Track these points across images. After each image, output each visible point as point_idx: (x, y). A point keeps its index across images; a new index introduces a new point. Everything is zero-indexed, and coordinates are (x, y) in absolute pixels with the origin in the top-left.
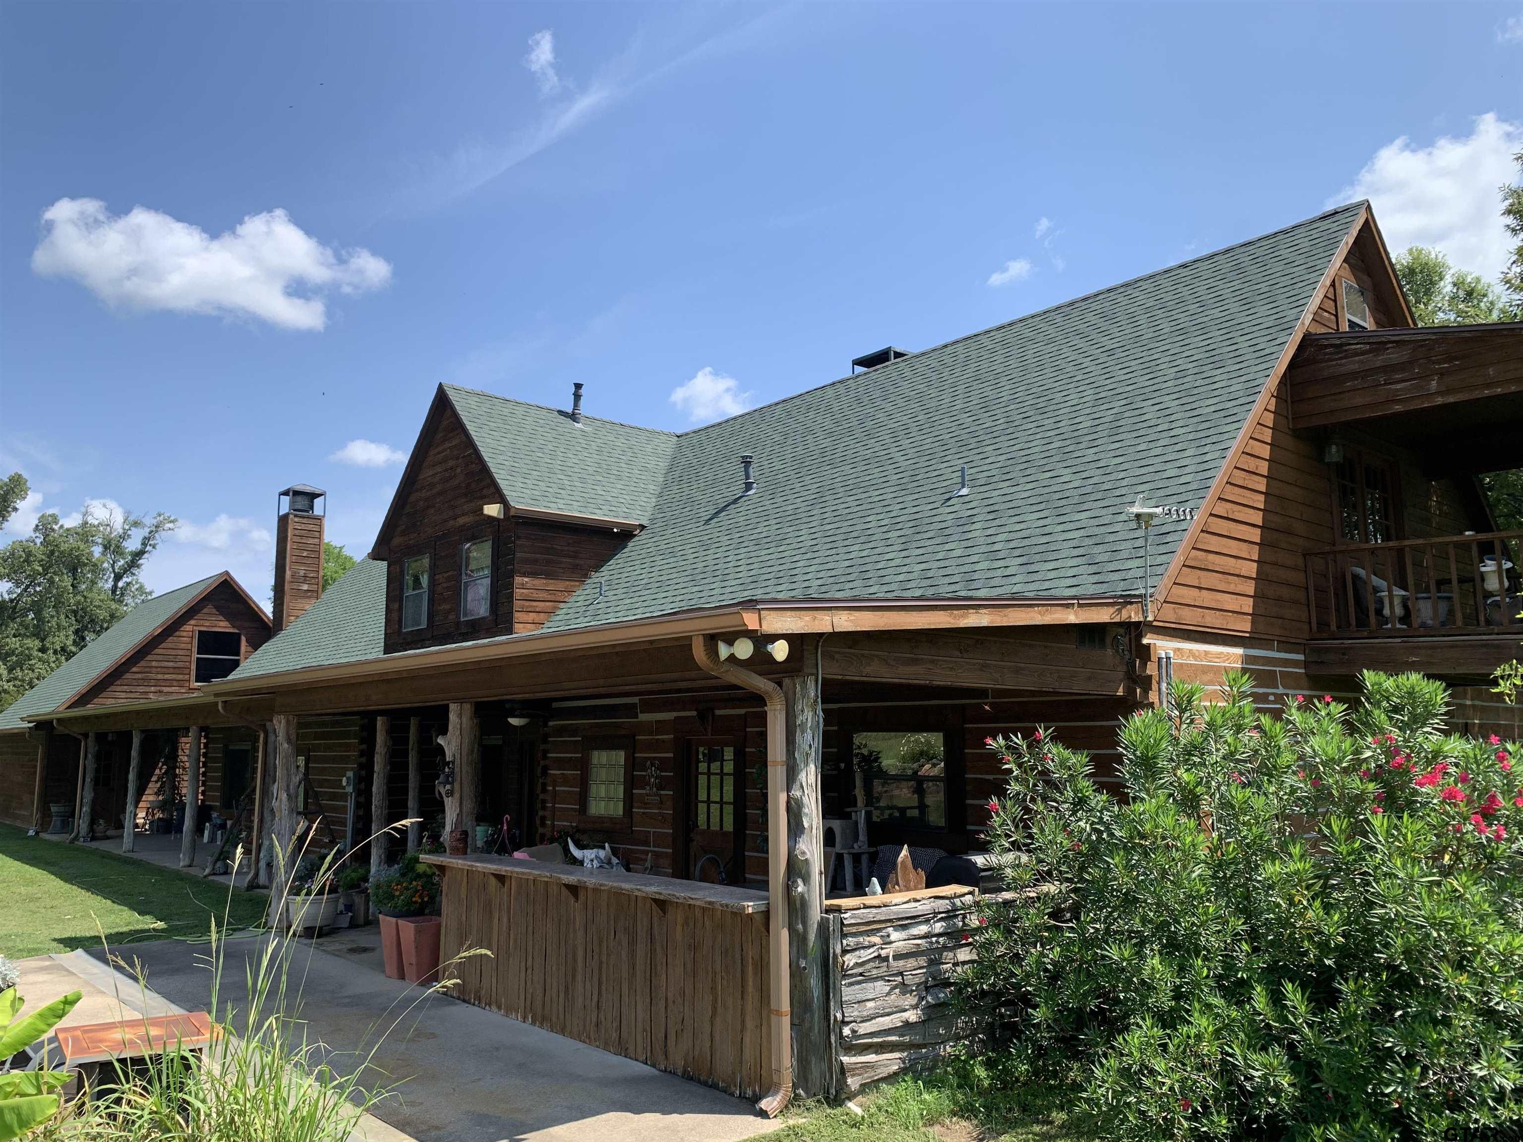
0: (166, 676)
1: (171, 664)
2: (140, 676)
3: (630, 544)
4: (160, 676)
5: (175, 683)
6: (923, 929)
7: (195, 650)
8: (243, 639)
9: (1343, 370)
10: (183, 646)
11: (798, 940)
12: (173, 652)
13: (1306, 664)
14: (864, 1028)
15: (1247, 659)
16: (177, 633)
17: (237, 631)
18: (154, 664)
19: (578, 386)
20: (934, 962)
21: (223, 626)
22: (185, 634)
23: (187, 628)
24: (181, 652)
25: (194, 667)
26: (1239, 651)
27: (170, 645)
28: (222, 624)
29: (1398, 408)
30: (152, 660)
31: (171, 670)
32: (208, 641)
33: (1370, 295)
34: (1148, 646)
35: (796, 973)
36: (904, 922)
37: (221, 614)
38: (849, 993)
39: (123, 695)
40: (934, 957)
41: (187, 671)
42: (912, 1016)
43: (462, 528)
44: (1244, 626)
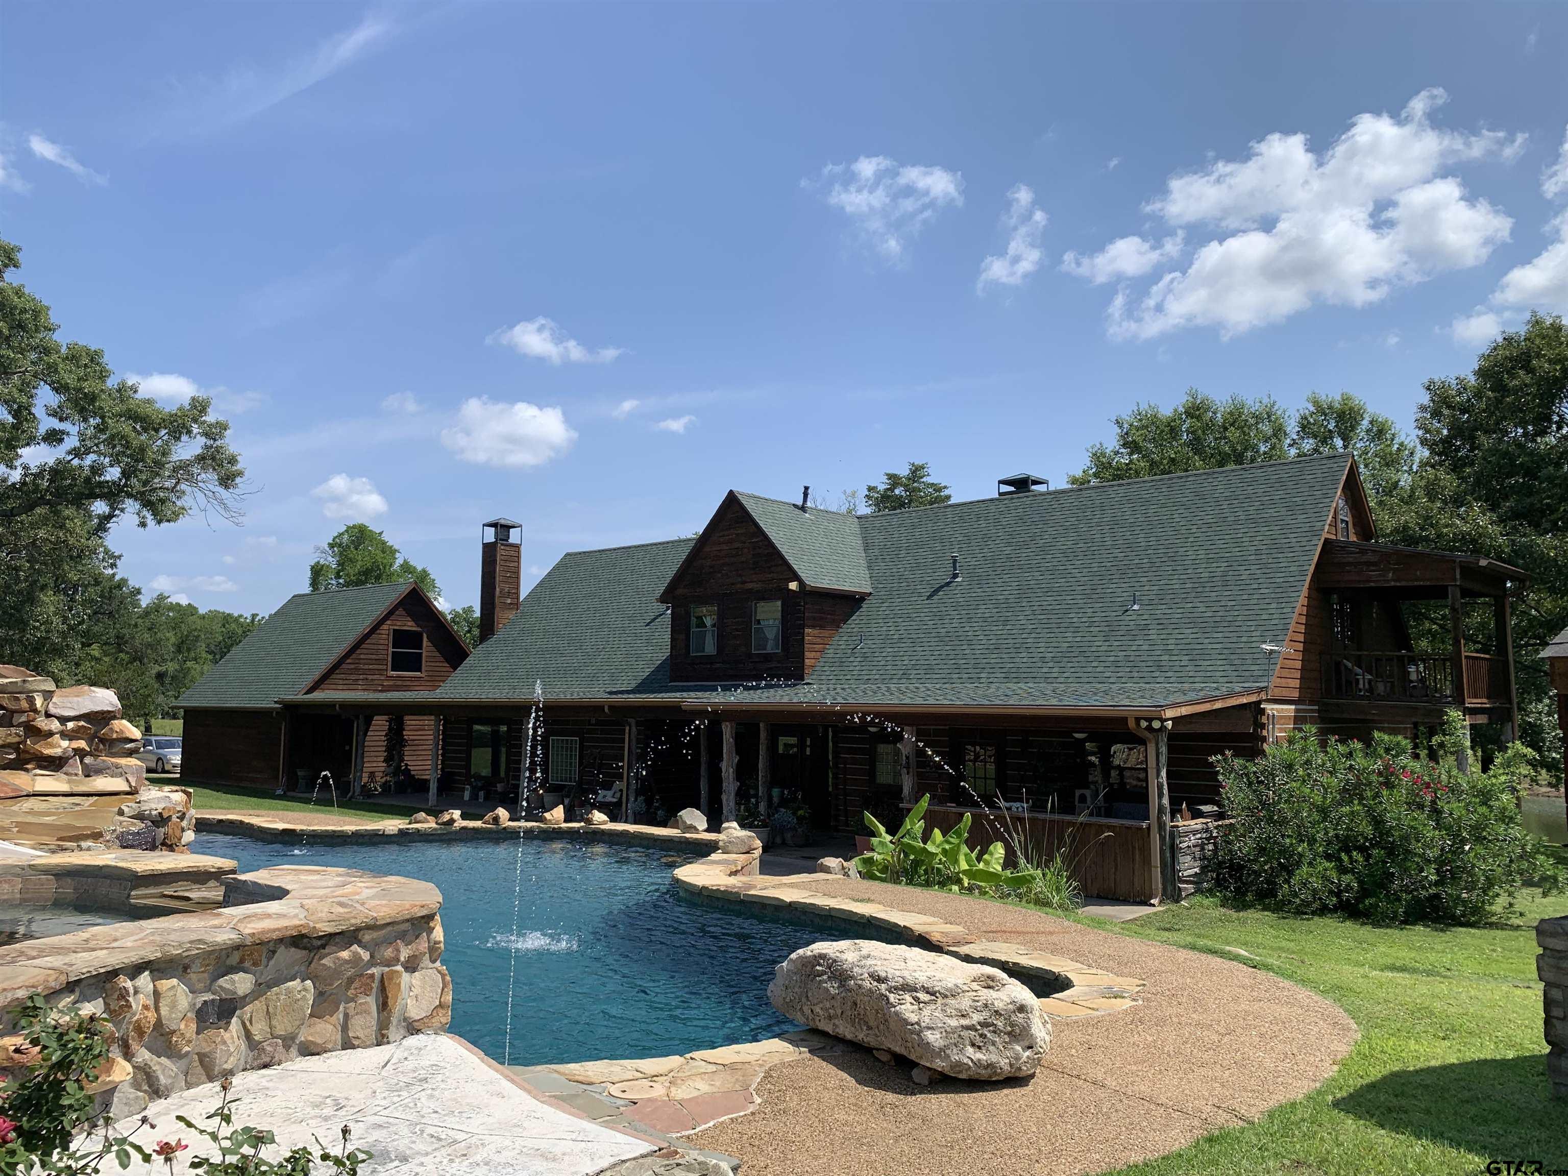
0: (371, 667)
1: (374, 657)
2: (352, 666)
3: (864, 605)
4: (366, 667)
5: (377, 672)
6: (1199, 836)
7: (391, 645)
8: (425, 635)
9: (1344, 560)
10: (382, 642)
11: (1163, 839)
12: (375, 647)
13: (1319, 711)
14: (1186, 874)
15: (1297, 711)
16: (378, 632)
17: (420, 629)
18: (362, 656)
19: (806, 488)
20: (1203, 849)
21: (410, 625)
22: (383, 632)
23: (385, 627)
24: (381, 647)
25: (390, 659)
26: (1293, 707)
27: (373, 641)
28: (410, 624)
29: (1372, 584)
30: (361, 654)
31: (374, 662)
32: (401, 638)
33: (1350, 502)
34: (1264, 709)
35: (1162, 851)
36: (1195, 832)
37: (409, 615)
38: (1181, 859)
39: (341, 682)
40: (1202, 847)
41: (385, 662)
42: (1197, 870)
43: (750, 591)
44: (1296, 694)
